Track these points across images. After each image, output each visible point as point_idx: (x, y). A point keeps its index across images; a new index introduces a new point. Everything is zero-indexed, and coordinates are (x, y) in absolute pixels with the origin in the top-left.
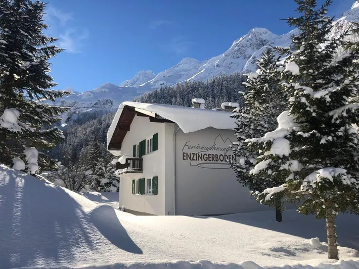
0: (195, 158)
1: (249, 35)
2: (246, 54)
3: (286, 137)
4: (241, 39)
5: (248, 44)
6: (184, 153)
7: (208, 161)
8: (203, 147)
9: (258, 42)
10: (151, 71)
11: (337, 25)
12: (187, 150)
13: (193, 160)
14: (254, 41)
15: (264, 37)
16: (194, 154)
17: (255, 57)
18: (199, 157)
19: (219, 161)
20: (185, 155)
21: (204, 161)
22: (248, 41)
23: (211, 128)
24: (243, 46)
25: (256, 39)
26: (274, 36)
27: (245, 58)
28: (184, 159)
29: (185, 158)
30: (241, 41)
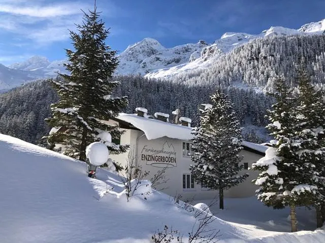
0: (149, 159)
1: (142, 43)
2: (138, 58)
3: (274, 164)
4: (136, 45)
5: (141, 50)
6: (143, 155)
7: (158, 162)
8: (155, 151)
9: (149, 51)
10: (46, 58)
11: (210, 49)
12: (145, 153)
13: (148, 160)
14: (146, 49)
15: (154, 47)
16: (149, 156)
17: (145, 63)
18: (153, 158)
19: (165, 162)
20: (143, 156)
21: (155, 162)
22: (141, 48)
23: (165, 137)
24: (136, 51)
25: (148, 47)
26: (163, 48)
27: (137, 62)
28: (142, 160)
29: (143, 158)
30: (135, 47)
